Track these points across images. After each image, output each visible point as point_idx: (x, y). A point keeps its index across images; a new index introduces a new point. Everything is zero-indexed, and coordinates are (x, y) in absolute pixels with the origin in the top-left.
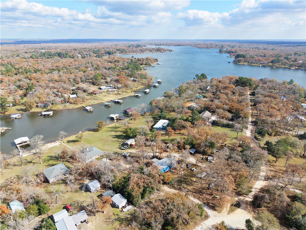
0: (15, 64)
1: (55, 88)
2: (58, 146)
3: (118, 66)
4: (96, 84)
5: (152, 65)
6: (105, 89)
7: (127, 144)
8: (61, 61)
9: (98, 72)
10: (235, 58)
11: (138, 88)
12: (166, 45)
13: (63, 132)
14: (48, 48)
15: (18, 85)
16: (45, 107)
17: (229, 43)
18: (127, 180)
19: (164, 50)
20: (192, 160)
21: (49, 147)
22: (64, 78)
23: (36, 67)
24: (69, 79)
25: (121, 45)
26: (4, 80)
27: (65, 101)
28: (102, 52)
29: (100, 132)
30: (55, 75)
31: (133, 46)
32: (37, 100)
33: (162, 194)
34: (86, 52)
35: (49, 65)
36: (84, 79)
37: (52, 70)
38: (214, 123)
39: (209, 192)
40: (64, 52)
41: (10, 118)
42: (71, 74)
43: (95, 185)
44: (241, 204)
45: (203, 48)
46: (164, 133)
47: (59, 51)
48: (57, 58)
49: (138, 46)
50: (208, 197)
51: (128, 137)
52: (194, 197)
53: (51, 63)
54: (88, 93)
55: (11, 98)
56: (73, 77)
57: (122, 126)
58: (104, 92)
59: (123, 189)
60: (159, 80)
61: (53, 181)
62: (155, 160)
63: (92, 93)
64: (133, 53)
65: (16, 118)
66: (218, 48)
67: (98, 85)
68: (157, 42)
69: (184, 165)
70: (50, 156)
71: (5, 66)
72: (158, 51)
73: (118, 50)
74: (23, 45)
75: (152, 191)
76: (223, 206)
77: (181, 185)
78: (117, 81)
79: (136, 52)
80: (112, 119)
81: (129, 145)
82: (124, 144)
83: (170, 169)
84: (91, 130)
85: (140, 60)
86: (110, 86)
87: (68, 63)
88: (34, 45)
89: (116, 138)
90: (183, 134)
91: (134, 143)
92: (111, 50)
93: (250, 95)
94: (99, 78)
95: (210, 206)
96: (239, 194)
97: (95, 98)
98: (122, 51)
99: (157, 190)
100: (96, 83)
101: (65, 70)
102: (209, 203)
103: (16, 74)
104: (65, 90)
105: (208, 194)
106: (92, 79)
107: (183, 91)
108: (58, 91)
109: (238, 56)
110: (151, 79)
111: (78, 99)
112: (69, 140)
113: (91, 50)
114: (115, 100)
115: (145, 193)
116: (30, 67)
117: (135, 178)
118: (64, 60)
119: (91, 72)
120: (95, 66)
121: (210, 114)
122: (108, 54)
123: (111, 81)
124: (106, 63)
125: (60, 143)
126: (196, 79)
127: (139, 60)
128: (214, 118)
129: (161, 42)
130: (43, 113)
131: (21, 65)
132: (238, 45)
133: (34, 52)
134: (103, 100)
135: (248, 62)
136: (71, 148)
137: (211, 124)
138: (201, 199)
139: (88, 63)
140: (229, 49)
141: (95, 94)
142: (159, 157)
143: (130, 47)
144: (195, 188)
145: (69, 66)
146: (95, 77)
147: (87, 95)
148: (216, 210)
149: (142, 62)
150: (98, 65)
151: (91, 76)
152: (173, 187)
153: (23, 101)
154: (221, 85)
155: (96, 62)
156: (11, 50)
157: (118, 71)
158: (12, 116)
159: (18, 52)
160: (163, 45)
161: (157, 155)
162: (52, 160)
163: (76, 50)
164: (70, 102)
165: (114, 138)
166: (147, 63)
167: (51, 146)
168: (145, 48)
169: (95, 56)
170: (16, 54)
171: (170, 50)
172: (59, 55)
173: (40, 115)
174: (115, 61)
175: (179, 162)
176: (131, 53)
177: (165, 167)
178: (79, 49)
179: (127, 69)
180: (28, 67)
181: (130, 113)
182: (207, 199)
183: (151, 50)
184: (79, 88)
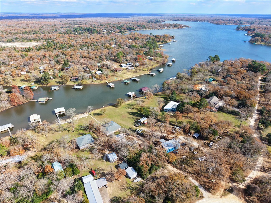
0: (54, 39)
1: (85, 64)
2: (86, 117)
3: (137, 43)
6: (125, 67)
7: (140, 122)
8: (90, 38)
9: (120, 50)
11: (153, 67)
13: (91, 107)
15: (57, 60)
18: (139, 156)
19: (181, 27)
21: (79, 118)
22: (92, 55)
23: (70, 42)
26: (46, 56)
27: (92, 77)
28: (124, 28)
29: (119, 107)
30: (85, 52)
32: (71, 75)
33: (166, 171)
34: (111, 27)
35: (80, 41)
36: (108, 56)
37: (82, 46)
38: (220, 109)
40: (92, 27)
41: (51, 89)
42: (97, 50)
43: (113, 157)
44: (234, 190)
46: (173, 114)
48: (86, 34)
49: (158, 21)
52: (193, 178)
53: (82, 39)
54: (111, 70)
55: (51, 71)
56: (99, 54)
58: (124, 69)
59: (135, 163)
61: (82, 148)
62: (163, 140)
63: (114, 70)
64: (151, 29)
65: (55, 90)
67: (119, 63)
70: (80, 126)
71: (47, 41)
72: (175, 27)
73: (139, 26)
75: (158, 168)
76: (217, 190)
77: (183, 166)
80: (129, 96)
81: (142, 123)
82: (138, 122)
83: (175, 150)
84: (112, 105)
85: (158, 38)
86: (129, 64)
87: (95, 39)
89: (132, 115)
90: (190, 118)
91: (146, 122)
92: (132, 25)
94: (121, 56)
97: (116, 75)
98: (142, 27)
99: (162, 167)
100: (118, 61)
101: (93, 47)
103: (55, 49)
104: (93, 66)
105: (205, 177)
106: (114, 56)
107: (195, 73)
108: (87, 67)
110: (166, 58)
111: (103, 75)
112: (95, 113)
113: (115, 26)
114: (133, 78)
115: (152, 170)
116: (65, 43)
117: (145, 156)
118: (92, 37)
119: (114, 50)
120: (118, 43)
122: (129, 30)
123: (131, 59)
125: (88, 115)
126: (209, 60)
128: (220, 103)
130: (76, 87)
131: (59, 40)
132: (258, 21)
133: (68, 27)
134: (123, 77)
136: (97, 122)
137: (217, 110)
138: (199, 181)
139: (112, 40)
141: (117, 71)
142: (167, 137)
145: (96, 42)
146: (118, 56)
147: (110, 72)
148: (210, 192)
149: (159, 39)
150: (120, 43)
151: (114, 54)
152: (176, 167)
153: (60, 75)
157: (137, 49)
158: (53, 88)
160: (181, 20)
161: (164, 135)
162: (81, 129)
163: (102, 25)
164: (96, 77)
165: (130, 114)
166: (164, 40)
167: (81, 117)
169: (119, 32)
170: (54, 28)
172: (89, 30)
173: (73, 88)
174: (135, 39)
175: (183, 144)
176: (150, 29)
177: (170, 148)
178: (105, 24)
179: (145, 47)
180: (64, 43)
181: (145, 92)
184: (104, 65)
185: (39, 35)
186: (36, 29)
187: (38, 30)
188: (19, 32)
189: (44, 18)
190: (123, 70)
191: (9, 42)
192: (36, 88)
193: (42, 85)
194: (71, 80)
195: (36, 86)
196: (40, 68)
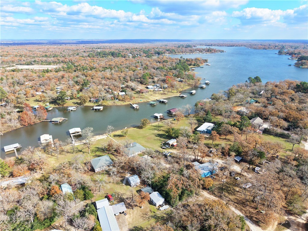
0: (75, 62)
1: (107, 85)
2: (105, 139)
3: (166, 66)
4: (144, 84)
5: (201, 65)
6: (151, 88)
7: (168, 144)
8: (114, 60)
9: (146, 71)
10: (298, 61)
11: (184, 89)
12: (218, 46)
13: (111, 126)
14: (104, 48)
15: (76, 80)
16: (96, 102)
17: (291, 44)
18: (166, 179)
19: (215, 51)
20: (237, 168)
21: (97, 139)
22: (115, 76)
23: (92, 65)
24: (119, 77)
25: (170, 45)
26: (65, 76)
27: (115, 98)
28: (151, 52)
29: (144, 129)
30: (108, 73)
31: (183, 46)
32: (91, 95)
33: (201, 199)
34: (137, 52)
35: (103, 64)
36: (133, 78)
37: (105, 68)
38: (266, 132)
39: (253, 205)
40: (117, 51)
41: (67, 110)
42: (122, 72)
43: (135, 180)
44: (291, 224)
45: (259, 48)
46: (208, 137)
47: (112, 50)
48: (110, 57)
49: (188, 46)
50: (252, 210)
51: (170, 137)
52: (236, 207)
53: (105, 62)
54: (135, 91)
55: (69, 92)
56: (123, 76)
57: (165, 125)
58: (150, 91)
59: (162, 187)
60: (207, 82)
61: (98, 171)
62: (196, 163)
63: (139, 92)
64: (182, 54)
65: (72, 110)
66: (277, 49)
67: (146, 84)
68: (209, 42)
69: (227, 173)
70: (97, 148)
71: (67, 64)
72: (208, 51)
73: (168, 51)
74: (83, 45)
75: (191, 194)
76: (268, 223)
77: (222, 193)
78: (164, 81)
79: (185, 52)
80: (156, 118)
81: (171, 145)
82: (166, 144)
83: (212, 175)
84: (136, 127)
85: (189, 61)
86: (157, 86)
87: (120, 62)
88: (92, 45)
89: (158, 137)
90: (229, 140)
91: (175, 144)
92: (161, 50)
94: (147, 77)
95: (253, 220)
96: (289, 213)
97: (142, 96)
98: (171, 51)
99: (196, 194)
100: (144, 82)
101: (117, 69)
102: (253, 217)
103: (75, 71)
104: (115, 87)
105: (252, 207)
106: (140, 78)
107: (233, 94)
108: (109, 88)
109: (301, 58)
110: (199, 80)
111: (126, 96)
112: (115, 134)
113: (142, 50)
114: (160, 100)
115: (183, 195)
116: (87, 65)
117: (174, 178)
118: (117, 59)
119: (140, 71)
120: (144, 66)
121: (262, 121)
122: (157, 54)
123: (158, 80)
124: (155, 63)
125: (107, 137)
126: (249, 82)
127: (187, 60)
128: (266, 126)
129: (213, 42)
130: (95, 108)
131: (80, 63)
132: (303, 45)
133: (91, 51)
134: (149, 99)
136: (117, 142)
137: (262, 132)
138: (243, 211)
139: (138, 62)
140: (291, 50)
141: (142, 93)
142: (201, 160)
143: (180, 47)
144: (238, 198)
145: (121, 65)
146: (144, 77)
147: (135, 93)
148: (259, 226)
150: (147, 65)
151: (140, 76)
152: (213, 194)
153: (79, 96)
154: (277, 90)
155: (145, 62)
156: (72, 49)
157: (166, 71)
158: (69, 108)
159: (79, 51)
160: (215, 45)
161: (198, 158)
162: (99, 151)
163: (127, 50)
164: (119, 98)
165: (156, 136)
166: (196, 63)
167: (99, 138)
168: (195, 48)
169: (145, 56)
170: (76, 52)
171: (222, 51)
172: (113, 54)
173: (92, 109)
174: (164, 62)
175: (222, 169)
176: (180, 54)
177: (206, 172)
178: (131, 49)
179: (175, 69)
180: (85, 65)
181: (174, 113)
182: (250, 212)
183: (201, 51)
184: (127, 86)
185: (60, 58)
186: (57, 53)
187: (59, 54)
188: (39, 55)
190: (150, 92)
191: (27, 65)
192: (50, 109)
193: (57, 106)
194: (90, 101)
195: (51, 107)
196: (57, 89)
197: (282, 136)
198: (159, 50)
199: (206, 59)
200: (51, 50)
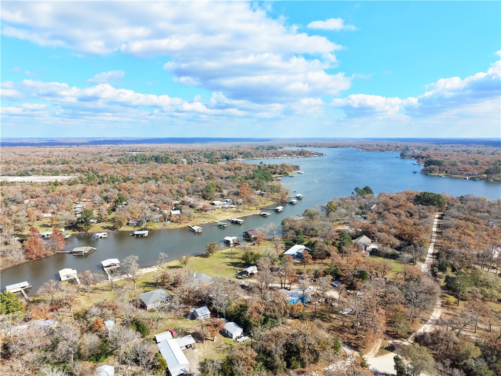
0: (98, 171)
1: (152, 202)
2: (155, 272)
3: (239, 175)
4: (208, 198)
5: (290, 174)
6: (219, 205)
7: (246, 272)
8: (160, 168)
9: (211, 182)
10: (425, 166)
11: (266, 205)
12: (315, 147)
13: (164, 254)
14: (141, 150)
15: (105, 196)
16: (138, 225)
17: (418, 144)
19: (310, 154)
20: (333, 294)
21: (144, 273)
22: (164, 189)
23: (126, 174)
24: (170, 190)
25: (245, 147)
27: (165, 219)
29: (210, 258)
30: (152, 185)
31: (263, 148)
32: (129, 215)
34: (194, 156)
35: (143, 172)
36: (191, 191)
37: (147, 179)
38: (374, 253)
39: (352, 331)
40: (163, 155)
42: (173, 184)
43: (203, 312)
44: (396, 348)
45: (374, 150)
46: (299, 262)
47: (156, 154)
49: (271, 148)
50: (350, 336)
51: (248, 265)
53: (145, 170)
54: (195, 209)
56: (177, 188)
57: (239, 251)
58: (218, 208)
60: (298, 195)
61: (151, 308)
63: (201, 210)
65: (101, 237)
66: (398, 151)
67: (210, 199)
68: (301, 142)
69: (322, 300)
70: (145, 283)
71: (86, 173)
72: (300, 154)
73: (241, 154)
74: (107, 146)
78: (237, 194)
79: (267, 156)
80: (227, 243)
81: (249, 273)
83: (303, 302)
84: (198, 256)
85: (272, 168)
86: (227, 201)
88: (121, 146)
90: (326, 264)
91: (255, 271)
92: (230, 153)
93: (439, 218)
94: (213, 189)
95: (352, 346)
96: (395, 336)
97: (205, 216)
98: (246, 155)
99: (283, 323)
100: (208, 196)
101: (165, 180)
102: (352, 343)
103: (100, 184)
104: (165, 204)
106: (202, 191)
107: (333, 209)
108: (156, 206)
109: (429, 163)
110: (287, 194)
111: (183, 216)
112: (169, 266)
113: (202, 154)
114: (233, 220)
116: (118, 175)
118: (164, 166)
119: (200, 181)
120: (207, 174)
121: (370, 240)
122: (225, 159)
123: (229, 194)
124: (223, 171)
125: (158, 269)
126: (356, 194)
127: (270, 167)
128: (373, 246)
129: (308, 142)
130: (136, 233)
131: (106, 172)
132: (434, 146)
133: (122, 155)
134: (216, 219)
135: (446, 172)
137: (369, 253)
139: (198, 170)
140: (417, 152)
141: (206, 211)
143: (259, 149)
144: (335, 325)
145: (171, 174)
146: (207, 189)
147: (195, 212)
149: (274, 170)
150: (211, 174)
151: (201, 188)
153: (110, 217)
154: (391, 202)
155: (208, 169)
156: (91, 152)
157: (239, 181)
158: (97, 235)
159: (101, 155)
160: (310, 146)
162: (148, 286)
163: (179, 152)
164: (171, 219)
165: (229, 265)
166: (283, 171)
167: (147, 272)
168: (281, 150)
169: (207, 161)
170: (98, 156)
171: (320, 154)
172: (157, 159)
173: (131, 234)
174: (236, 169)
175: (316, 296)
177: (295, 299)
178: (184, 151)
179: (253, 178)
180: (115, 175)
181: (253, 236)
182: (348, 338)
183: (290, 154)
184: (184, 202)
185: (73, 166)
186: (67, 159)
187: (70, 159)
188: (37, 162)
189: (78, 144)
190: (217, 210)
191: (20, 176)
192: (67, 236)
193: (77, 232)
194: (128, 224)
195: (68, 234)
196: (75, 208)
197: (393, 257)
198: (227, 153)
199: (297, 165)
200: (56, 154)
